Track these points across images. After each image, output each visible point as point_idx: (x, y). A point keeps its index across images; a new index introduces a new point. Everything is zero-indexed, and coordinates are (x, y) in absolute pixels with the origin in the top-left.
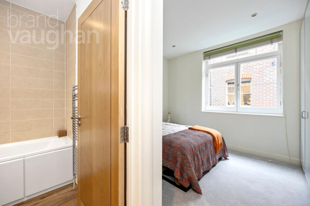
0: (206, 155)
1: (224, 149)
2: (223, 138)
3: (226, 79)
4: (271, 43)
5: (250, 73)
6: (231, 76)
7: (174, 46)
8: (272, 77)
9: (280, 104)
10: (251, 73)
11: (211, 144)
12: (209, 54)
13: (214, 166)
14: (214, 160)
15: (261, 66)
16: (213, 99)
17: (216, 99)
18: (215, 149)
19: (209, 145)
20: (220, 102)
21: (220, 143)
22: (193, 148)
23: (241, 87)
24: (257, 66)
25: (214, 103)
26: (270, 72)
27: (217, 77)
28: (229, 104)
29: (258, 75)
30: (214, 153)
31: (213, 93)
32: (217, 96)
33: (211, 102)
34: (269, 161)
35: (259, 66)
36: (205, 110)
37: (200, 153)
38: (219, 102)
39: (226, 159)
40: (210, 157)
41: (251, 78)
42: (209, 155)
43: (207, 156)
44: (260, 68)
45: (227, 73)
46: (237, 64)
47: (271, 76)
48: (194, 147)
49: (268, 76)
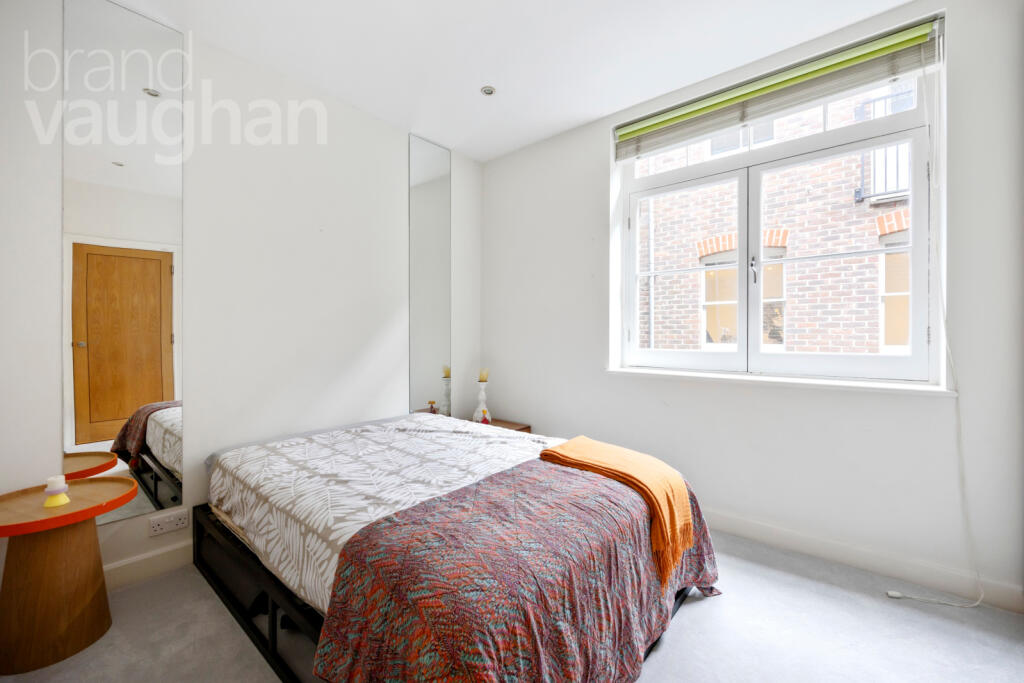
0: (608, 615)
1: (699, 548)
2: (693, 499)
3: (701, 252)
4: (889, 76)
5: (782, 230)
6: (717, 239)
7: (489, 92)
8: (856, 241)
9: (926, 338)
10: (785, 227)
11: (636, 542)
12: (634, 136)
13: (653, 646)
14: (654, 620)
15: (819, 203)
16: (655, 323)
17: (668, 321)
18: (659, 561)
19: (625, 553)
20: (680, 333)
21: (679, 524)
22: (529, 607)
23: (762, 268)
24: (803, 205)
25: (660, 335)
26: (850, 224)
27: (669, 243)
28: (709, 339)
29: (807, 235)
30: (655, 581)
31: (656, 299)
32: (671, 313)
33: (648, 333)
34: (891, 593)
35: (811, 204)
36: (622, 367)
37: (574, 616)
38: (675, 332)
39: (708, 591)
40: (634, 609)
41: (785, 247)
42: (627, 610)
43: (614, 617)
44: (815, 211)
45: (702, 229)
46: (748, 172)
47: (853, 240)
48: (541, 597)
49: (842, 240)
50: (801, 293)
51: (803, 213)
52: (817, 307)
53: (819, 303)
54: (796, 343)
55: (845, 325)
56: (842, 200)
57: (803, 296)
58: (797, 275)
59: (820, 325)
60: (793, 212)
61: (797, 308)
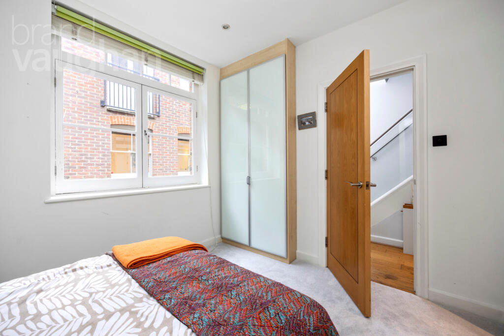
9: (196, 169)
15: (83, 100)
26: (98, 116)
35: (79, 99)
44: (81, 103)
50: (73, 146)
51: (74, 102)
52: (82, 155)
53: (83, 153)
54: (70, 174)
55: (97, 164)
56: (95, 103)
57: (75, 148)
58: (71, 136)
59: (84, 164)
60: (68, 100)
61: (71, 154)
